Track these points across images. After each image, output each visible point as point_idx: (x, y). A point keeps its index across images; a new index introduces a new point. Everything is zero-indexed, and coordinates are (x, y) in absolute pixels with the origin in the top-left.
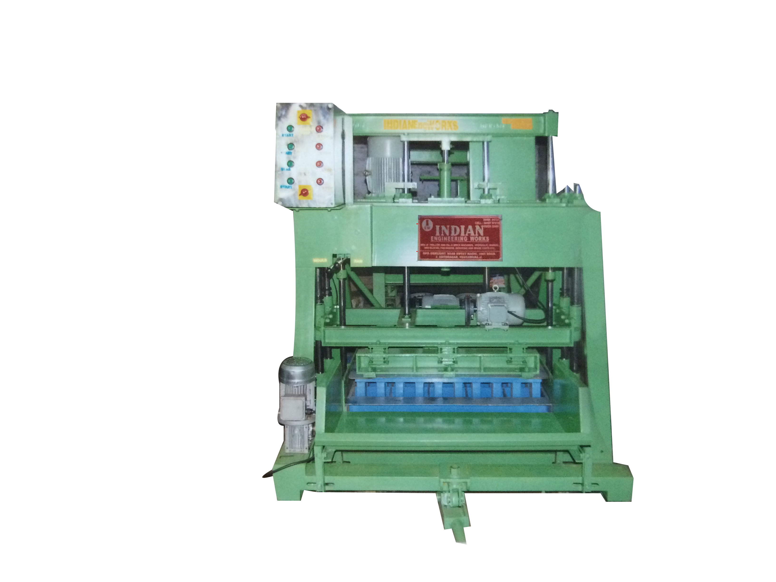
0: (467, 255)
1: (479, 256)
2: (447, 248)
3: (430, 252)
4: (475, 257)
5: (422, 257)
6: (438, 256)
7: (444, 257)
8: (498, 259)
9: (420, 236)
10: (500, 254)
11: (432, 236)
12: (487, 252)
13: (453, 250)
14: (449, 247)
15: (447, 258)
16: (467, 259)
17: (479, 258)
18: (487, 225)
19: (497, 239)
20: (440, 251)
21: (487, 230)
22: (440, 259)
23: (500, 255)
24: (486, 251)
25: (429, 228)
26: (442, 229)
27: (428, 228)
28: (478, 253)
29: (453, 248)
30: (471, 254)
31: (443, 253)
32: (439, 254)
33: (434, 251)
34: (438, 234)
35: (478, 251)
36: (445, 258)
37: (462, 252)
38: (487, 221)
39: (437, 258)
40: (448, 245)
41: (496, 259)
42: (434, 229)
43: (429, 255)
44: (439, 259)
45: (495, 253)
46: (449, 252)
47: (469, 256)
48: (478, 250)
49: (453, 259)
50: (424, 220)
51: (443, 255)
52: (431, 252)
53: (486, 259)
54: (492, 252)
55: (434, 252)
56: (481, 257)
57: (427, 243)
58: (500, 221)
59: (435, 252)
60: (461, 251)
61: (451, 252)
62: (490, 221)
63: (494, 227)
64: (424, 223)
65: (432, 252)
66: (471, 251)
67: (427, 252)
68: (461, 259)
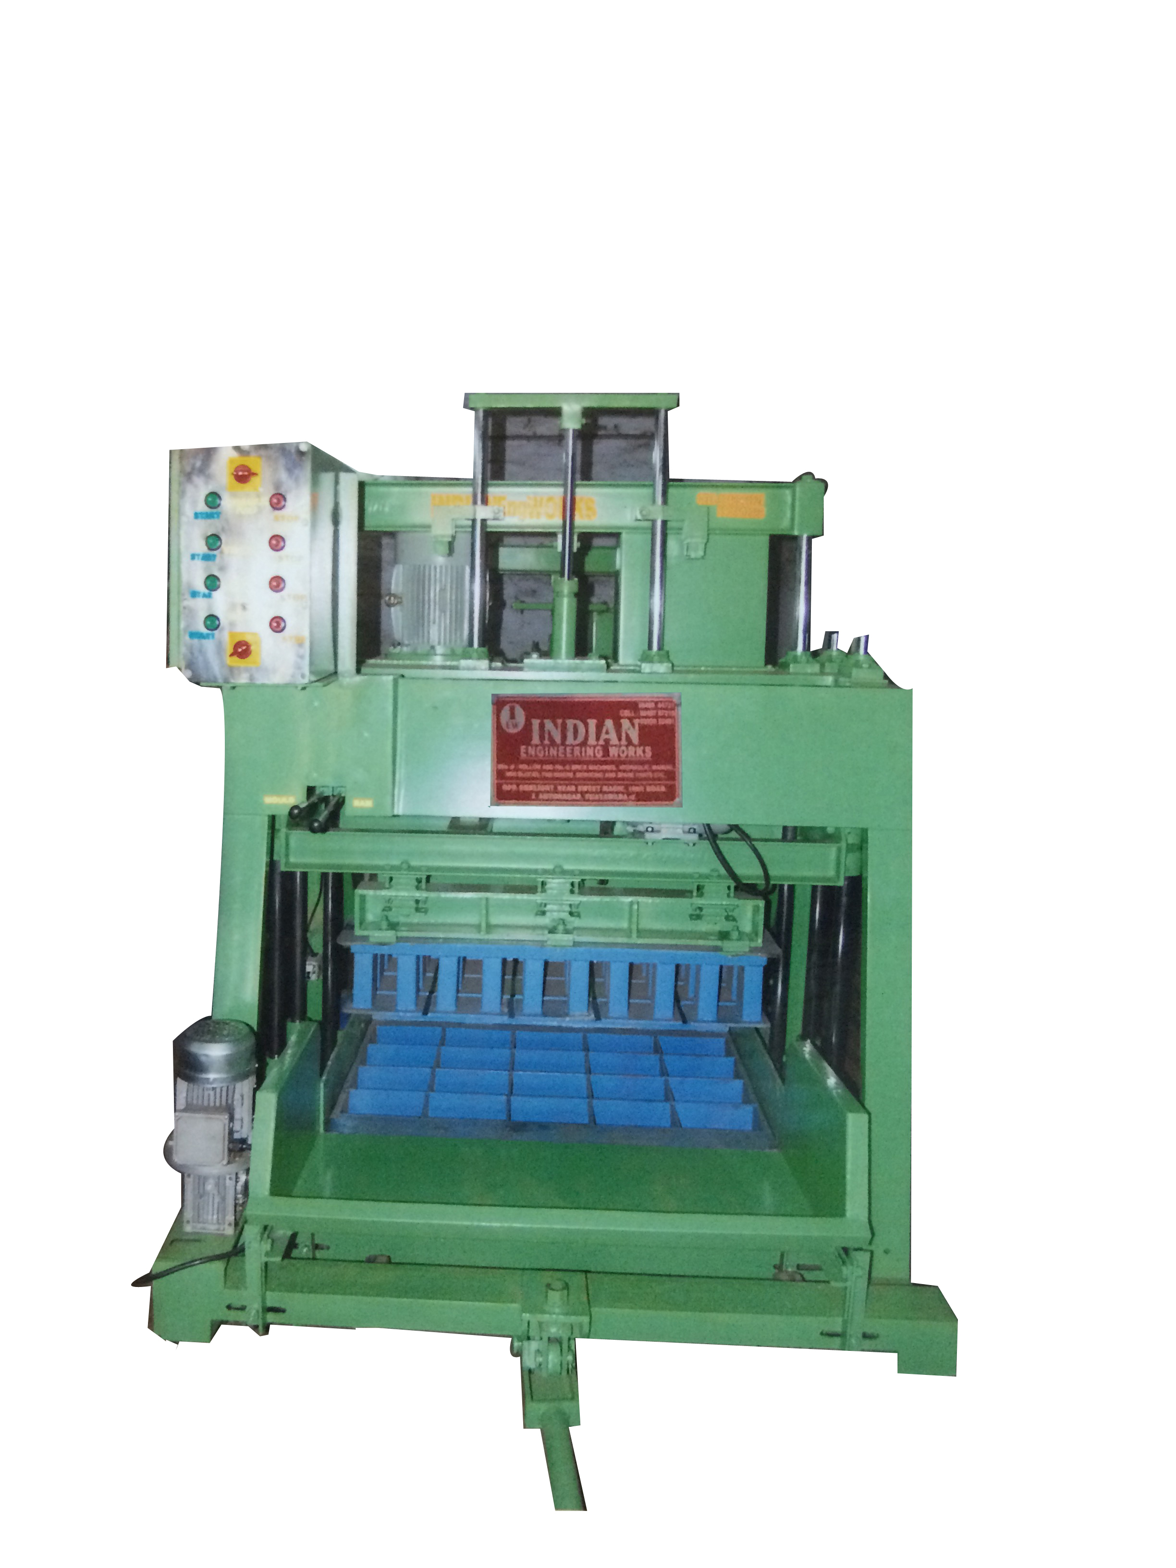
0: (601, 792)
1: (629, 794)
2: (557, 775)
3: (518, 785)
4: (621, 797)
5: (501, 796)
6: (537, 793)
7: (551, 796)
8: (672, 802)
9: (496, 745)
10: (677, 790)
11: (523, 745)
12: (647, 784)
13: (571, 779)
14: (561, 771)
15: (558, 800)
16: (603, 801)
17: (629, 800)
18: (646, 717)
19: (669, 753)
20: (541, 782)
21: (647, 730)
22: (540, 800)
23: (675, 791)
24: (644, 783)
25: (515, 726)
26: (546, 729)
27: (513, 725)
28: (626, 787)
29: (571, 775)
30: (611, 789)
31: (547, 788)
32: (539, 790)
33: (527, 782)
34: (536, 740)
35: (627, 783)
36: (552, 800)
37: (592, 785)
38: (647, 709)
39: (534, 800)
40: (559, 767)
41: (667, 802)
42: (528, 726)
43: (515, 791)
44: (540, 802)
45: (666, 786)
46: (561, 785)
47: (606, 795)
48: (628, 779)
49: (571, 801)
50: (505, 705)
51: (548, 792)
52: (521, 784)
53: (645, 801)
54: (659, 784)
55: (527, 784)
56: (633, 797)
57: (511, 763)
58: (676, 707)
59: (530, 784)
60: (588, 782)
61: (567, 785)
62: (653, 709)
63: (663, 723)
64: (505, 713)
65: (524, 784)
66: (611, 782)
67: (511, 784)
68: (588, 800)
